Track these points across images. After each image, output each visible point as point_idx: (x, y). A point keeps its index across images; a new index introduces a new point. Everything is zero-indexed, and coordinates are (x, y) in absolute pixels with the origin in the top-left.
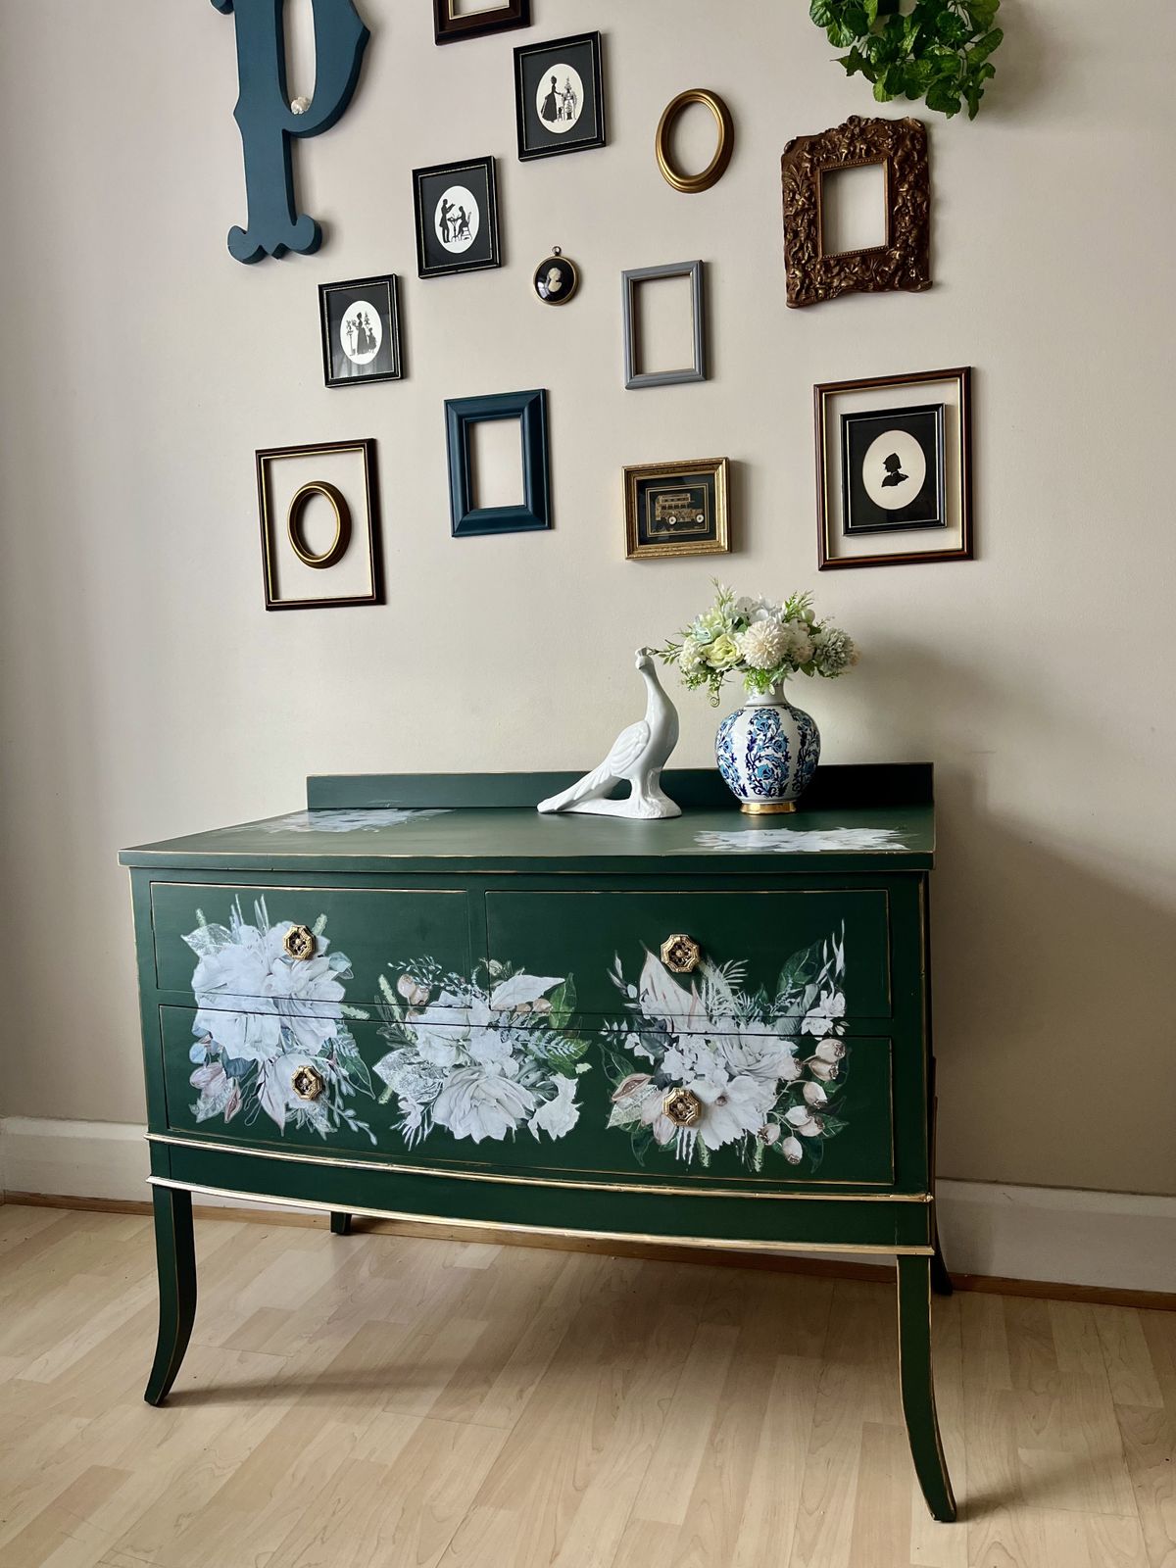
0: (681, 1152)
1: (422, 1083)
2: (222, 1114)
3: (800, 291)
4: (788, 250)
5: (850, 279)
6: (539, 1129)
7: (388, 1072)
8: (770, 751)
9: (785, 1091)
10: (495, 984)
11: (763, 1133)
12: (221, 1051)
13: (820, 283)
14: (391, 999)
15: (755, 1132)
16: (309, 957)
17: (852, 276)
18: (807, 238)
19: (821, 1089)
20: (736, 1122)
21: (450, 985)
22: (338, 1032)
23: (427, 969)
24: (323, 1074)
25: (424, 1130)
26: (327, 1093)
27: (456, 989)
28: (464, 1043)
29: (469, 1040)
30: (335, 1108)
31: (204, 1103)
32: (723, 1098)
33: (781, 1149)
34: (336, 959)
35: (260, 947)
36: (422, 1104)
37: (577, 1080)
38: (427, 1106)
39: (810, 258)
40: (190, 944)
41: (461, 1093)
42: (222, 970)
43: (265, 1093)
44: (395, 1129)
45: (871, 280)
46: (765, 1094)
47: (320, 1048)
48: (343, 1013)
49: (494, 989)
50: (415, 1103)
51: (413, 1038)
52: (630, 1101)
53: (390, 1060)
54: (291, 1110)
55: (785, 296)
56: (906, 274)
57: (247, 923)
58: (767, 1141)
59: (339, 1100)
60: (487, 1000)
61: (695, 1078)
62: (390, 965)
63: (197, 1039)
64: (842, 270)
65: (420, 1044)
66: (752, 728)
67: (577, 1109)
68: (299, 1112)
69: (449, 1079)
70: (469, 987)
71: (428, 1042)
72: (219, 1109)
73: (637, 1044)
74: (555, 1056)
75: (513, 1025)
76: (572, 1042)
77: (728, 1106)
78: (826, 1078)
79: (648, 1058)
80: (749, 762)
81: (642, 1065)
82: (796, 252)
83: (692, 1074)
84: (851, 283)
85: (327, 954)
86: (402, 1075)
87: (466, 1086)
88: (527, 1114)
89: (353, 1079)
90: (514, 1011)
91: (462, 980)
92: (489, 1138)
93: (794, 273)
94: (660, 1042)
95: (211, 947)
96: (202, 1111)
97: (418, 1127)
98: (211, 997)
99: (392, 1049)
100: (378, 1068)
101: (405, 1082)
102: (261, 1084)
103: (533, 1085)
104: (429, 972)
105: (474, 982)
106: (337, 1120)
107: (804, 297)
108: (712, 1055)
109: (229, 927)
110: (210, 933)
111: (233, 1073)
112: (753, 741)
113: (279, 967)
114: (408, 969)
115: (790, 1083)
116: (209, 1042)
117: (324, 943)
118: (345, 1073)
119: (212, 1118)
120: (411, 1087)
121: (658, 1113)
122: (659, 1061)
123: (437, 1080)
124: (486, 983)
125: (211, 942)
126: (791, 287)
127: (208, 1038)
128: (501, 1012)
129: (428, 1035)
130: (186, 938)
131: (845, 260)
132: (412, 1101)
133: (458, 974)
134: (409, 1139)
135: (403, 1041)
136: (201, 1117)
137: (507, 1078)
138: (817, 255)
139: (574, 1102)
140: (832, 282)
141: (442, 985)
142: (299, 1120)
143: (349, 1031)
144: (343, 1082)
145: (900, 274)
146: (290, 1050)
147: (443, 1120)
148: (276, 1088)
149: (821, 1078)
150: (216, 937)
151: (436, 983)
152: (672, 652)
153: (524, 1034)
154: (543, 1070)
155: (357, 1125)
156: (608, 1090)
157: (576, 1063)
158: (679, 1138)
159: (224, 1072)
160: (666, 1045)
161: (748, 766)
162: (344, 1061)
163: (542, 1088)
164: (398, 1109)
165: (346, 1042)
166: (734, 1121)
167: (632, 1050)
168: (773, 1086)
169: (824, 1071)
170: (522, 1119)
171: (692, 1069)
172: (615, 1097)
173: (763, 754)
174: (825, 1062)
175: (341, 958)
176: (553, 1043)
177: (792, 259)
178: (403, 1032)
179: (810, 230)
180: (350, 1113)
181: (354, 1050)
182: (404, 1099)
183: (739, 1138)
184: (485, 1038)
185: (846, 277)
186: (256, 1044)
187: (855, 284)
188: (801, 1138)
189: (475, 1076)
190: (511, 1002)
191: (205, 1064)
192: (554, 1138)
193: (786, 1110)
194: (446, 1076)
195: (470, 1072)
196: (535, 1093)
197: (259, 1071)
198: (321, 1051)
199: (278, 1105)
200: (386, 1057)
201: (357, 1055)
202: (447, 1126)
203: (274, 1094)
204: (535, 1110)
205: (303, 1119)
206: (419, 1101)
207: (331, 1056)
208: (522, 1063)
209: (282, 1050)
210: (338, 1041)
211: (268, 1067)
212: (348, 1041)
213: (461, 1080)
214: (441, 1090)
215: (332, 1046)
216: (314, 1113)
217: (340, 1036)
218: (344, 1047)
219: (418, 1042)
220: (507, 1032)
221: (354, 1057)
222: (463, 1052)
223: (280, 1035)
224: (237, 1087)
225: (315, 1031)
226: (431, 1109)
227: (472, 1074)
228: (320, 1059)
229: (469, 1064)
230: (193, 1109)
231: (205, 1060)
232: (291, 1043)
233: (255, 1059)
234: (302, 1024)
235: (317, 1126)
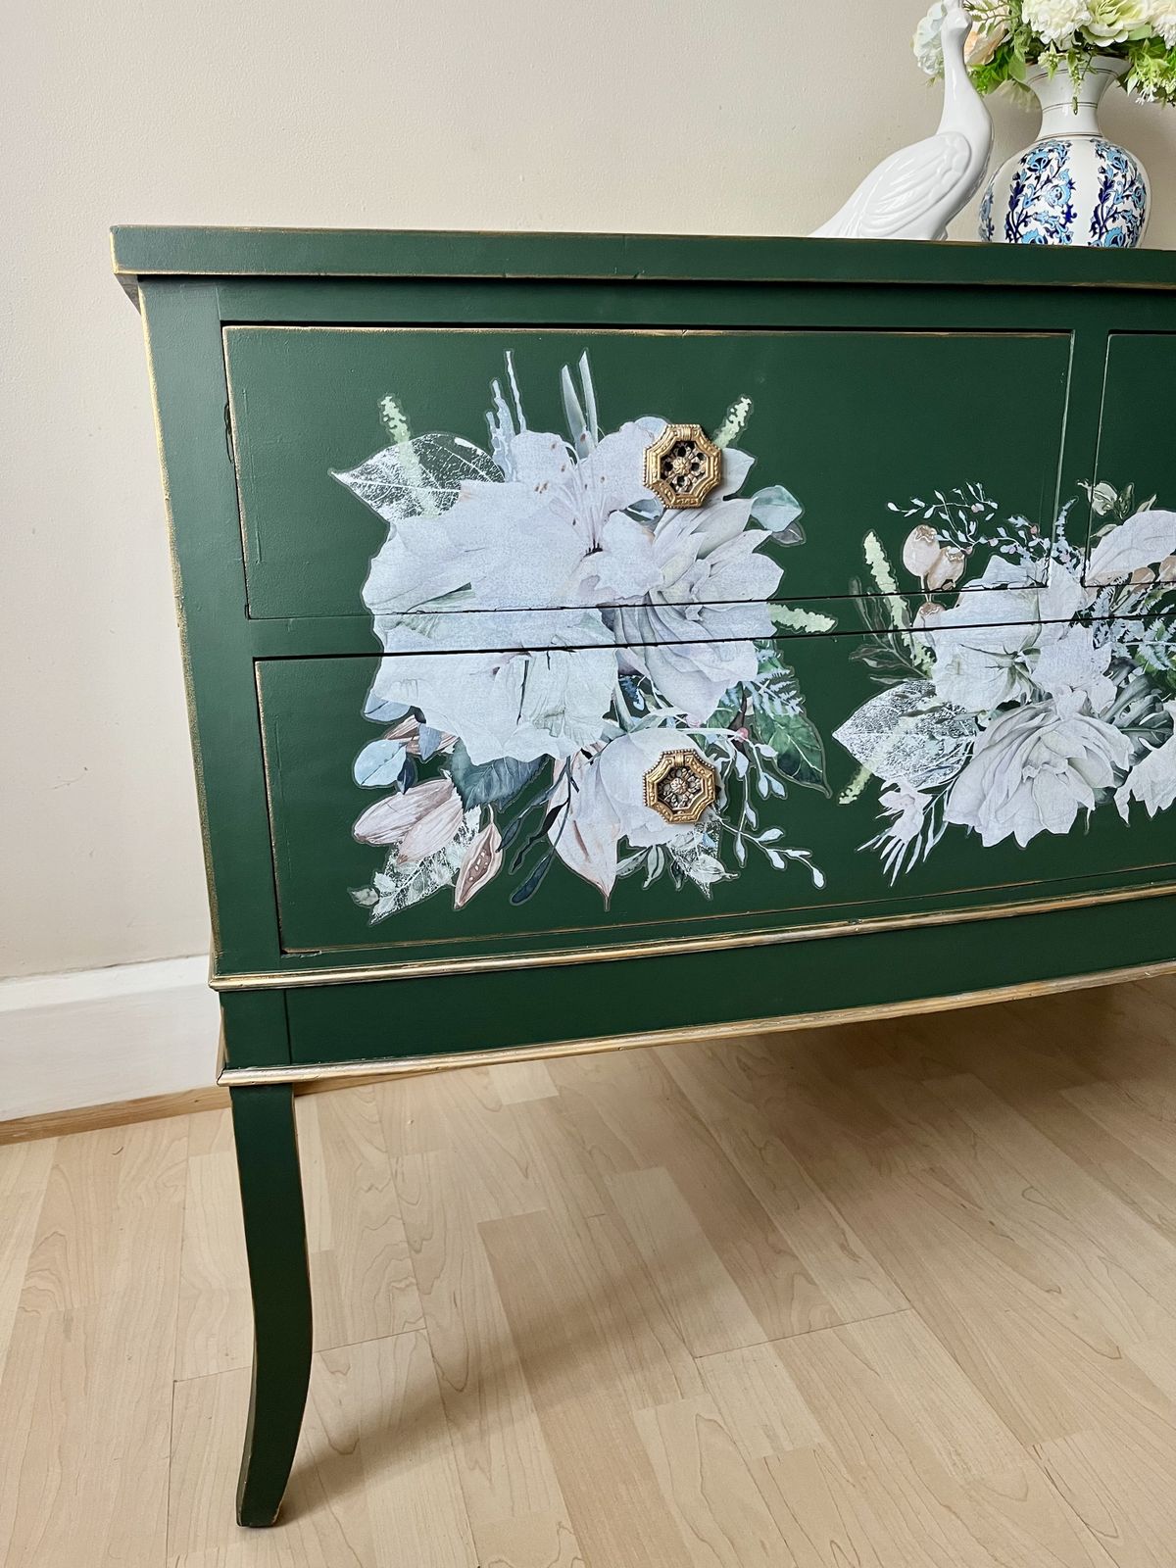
1: (933, 748)
2: (447, 892)
6: (1131, 801)
7: (865, 736)
8: (1128, 204)
10: (1099, 534)
12: (449, 750)
14: (886, 583)
16: (705, 504)
21: (1009, 543)
22: (761, 668)
23: (967, 512)
24: (718, 764)
25: (925, 841)
26: (723, 802)
27: (1021, 550)
28: (1026, 658)
29: (1037, 651)
30: (738, 832)
31: (396, 876)
34: (768, 501)
35: (569, 485)
36: (927, 791)
38: (938, 793)
40: (358, 492)
41: (1008, 757)
42: (460, 552)
43: (568, 826)
44: (868, 849)
47: (715, 707)
48: (776, 624)
49: (1096, 542)
50: (914, 792)
51: (927, 659)
53: (871, 713)
54: (636, 849)
57: (536, 425)
59: (750, 814)
60: (1080, 567)
62: (892, 506)
63: (380, 730)
65: (938, 673)
66: (1106, 163)
68: (652, 854)
69: (988, 733)
70: (1046, 543)
71: (957, 666)
72: (441, 877)
75: (1117, 614)
80: (1098, 222)
85: (745, 492)
86: (894, 738)
87: (1021, 738)
88: (1116, 777)
89: (787, 763)
90: (1128, 582)
91: (1034, 530)
92: (1045, 833)
95: (426, 496)
96: (384, 896)
98: (421, 622)
99: (881, 688)
100: (844, 734)
102: (560, 808)
103: (1134, 724)
104: (971, 516)
105: (1060, 531)
106: (741, 852)
109: (484, 440)
110: (423, 460)
111: (483, 796)
112: (1108, 185)
113: (622, 532)
114: (928, 514)
116: (414, 733)
117: (741, 464)
118: (769, 751)
119: (415, 905)
123: (964, 740)
124: (1084, 532)
125: (426, 483)
127: (411, 723)
128: (1101, 588)
129: (958, 650)
130: (344, 478)
132: (908, 788)
133: (1028, 518)
134: (894, 864)
135: (904, 668)
136: (384, 908)
137: (1093, 716)
141: (994, 542)
142: (651, 872)
143: (785, 663)
144: (760, 771)
146: (637, 721)
147: (965, 816)
148: (598, 812)
150: (444, 469)
151: (982, 540)
152: (990, 14)
153: (1135, 628)
154: (1156, 692)
155: (784, 857)
159: (456, 796)
161: (1093, 228)
162: (768, 728)
163: (1149, 726)
164: (879, 808)
165: (775, 688)
170: (1106, 789)
173: (1120, 207)
175: (781, 498)
178: (906, 651)
180: (773, 834)
181: (794, 702)
182: (894, 787)
184: (1064, 643)
186: (550, 719)
189: (1036, 721)
190: (1121, 567)
191: (401, 786)
192: (1152, 813)
194: (982, 729)
195: (1030, 713)
196: (1135, 736)
197: (556, 779)
198: (715, 715)
199: (600, 846)
200: (865, 707)
201: (798, 709)
202: (971, 825)
203: (591, 826)
204: (1131, 768)
205: (661, 865)
206: (924, 786)
207: (738, 722)
208: (1123, 685)
209: (617, 724)
210: (758, 688)
211: (581, 769)
212: (781, 685)
213: (1010, 733)
214: (969, 758)
215: (744, 700)
216: (689, 848)
217: (764, 676)
218: (771, 698)
219: (935, 667)
220: (1106, 627)
221: (791, 714)
222: (1021, 676)
223: (614, 690)
224: (492, 827)
225: (706, 671)
226: (946, 797)
227: (1032, 718)
228: (713, 734)
229: (1028, 699)
230: (362, 896)
231: (400, 778)
232: (640, 706)
233: (546, 755)
234: (673, 659)
235: (692, 874)
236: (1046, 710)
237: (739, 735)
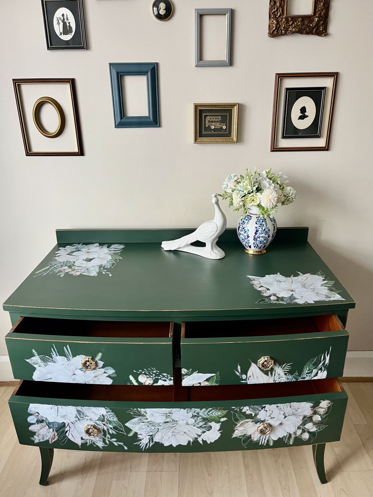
0: (262, 442)
1: (149, 429)
2: (48, 441)
3: (274, 30)
4: (271, 9)
5: (297, 28)
6: (203, 440)
7: (133, 425)
9: (306, 419)
11: (295, 433)
12: (45, 419)
13: (284, 28)
15: (292, 433)
17: (297, 26)
18: (280, 6)
19: (319, 417)
20: (285, 431)
22: (107, 412)
24: (100, 427)
25: (150, 444)
26: (102, 433)
28: (170, 414)
29: (172, 413)
30: (106, 439)
31: (38, 437)
32: (281, 424)
33: (301, 437)
36: (149, 435)
37: (220, 423)
38: (152, 436)
39: (280, 15)
41: (168, 431)
43: (70, 434)
44: (136, 444)
45: (304, 29)
46: (298, 421)
47: (98, 418)
50: (146, 435)
51: (145, 413)
52: (243, 428)
53: (134, 421)
54: (84, 439)
55: (267, 31)
56: (318, 28)
58: (296, 435)
59: (108, 436)
61: (271, 419)
63: (31, 415)
64: (293, 23)
65: (148, 416)
67: (220, 433)
68: (88, 440)
69: (162, 427)
71: (152, 415)
72: (46, 439)
73: (248, 410)
74: (211, 416)
76: (219, 412)
77: (283, 426)
78: (322, 413)
79: (251, 414)
80: (255, 239)
81: (250, 417)
82: (274, 12)
83: (270, 417)
84: (297, 30)
86: (139, 426)
87: (170, 428)
88: (197, 436)
89: (115, 428)
92: (180, 445)
93: (273, 21)
94: (258, 409)
96: (37, 439)
97: (147, 444)
99: (135, 418)
100: (127, 424)
101: (139, 429)
102: (67, 431)
103: (201, 427)
106: (108, 442)
107: (275, 33)
108: (279, 411)
111: (52, 427)
112: (257, 231)
115: (308, 416)
116: (38, 416)
118: (112, 427)
120: (143, 430)
121: (254, 431)
122: (256, 415)
123: (156, 428)
126: (271, 27)
127: (37, 414)
129: (152, 412)
131: (295, 18)
132: (144, 434)
134: (143, 447)
135: (140, 415)
136: (36, 441)
137: (189, 425)
138: (283, 15)
139: (219, 431)
140: (289, 28)
142: (88, 443)
143: (112, 412)
144: (110, 429)
145: (316, 28)
146: (82, 419)
147: (159, 440)
148: (76, 432)
149: (320, 413)
153: (198, 410)
154: (206, 421)
155: (117, 443)
156: (234, 426)
157: (220, 418)
158: (261, 438)
159: (47, 426)
160: (260, 409)
162: (110, 422)
163: (205, 427)
164: (138, 437)
165: (111, 416)
166: (284, 431)
167: (245, 412)
168: (301, 418)
169: (322, 411)
170: (195, 438)
171: (270, 416)
172: (237, 428)
174: (323, 408)
176: (211, 412)
177: (272, 15)
178: (140, 412)
179: (281, 3)
180: (115, 440)
181: (115, 419)
182: (141, 434)
183: (285, 435)
184: (179, 412)
185: (295, 27)
186: (63, 417)
187: (299, 31)
188: (309, 432)
189: (174, 425)
192: (209, 443)
193: (305, 425)
194: (160, 426)
195: (172, 424)
196: (202, 429)
197: (66, 426)
198: (98, 419)
199: (77, 438)
200: (132, 420)
201: (116, 420)
202: (161, 442)
203: (74, 434)
204: (201, 435)
205: (90, 442)
206: (147, 435)
207: (103, 421)
208: (196, 420)
209: (78, 419)
210: (107, 416)
211: (71, 425)
212: (112, 415)
213: (168, 427)
214: (158, 431)
215: (104, 417)
216: (96, 440)
217: (108, 414)
218: (110, 417)
219: (147, 415)
220: (190, 410)
221: (115, 420)
222: (169, 417)
223: (76, 414)
224: (55, 432)
225: (95, 412)
226: (154, 437)
227: (173, 425)
228: (98, 422)
229: (171, 421)
230: (32, 438)
231: (36, 422)
232: (82, 416)
233: (63, 422)
234: (87, 409)
235: (97, 444)
236: (176, 423)
237: (103, 423)
